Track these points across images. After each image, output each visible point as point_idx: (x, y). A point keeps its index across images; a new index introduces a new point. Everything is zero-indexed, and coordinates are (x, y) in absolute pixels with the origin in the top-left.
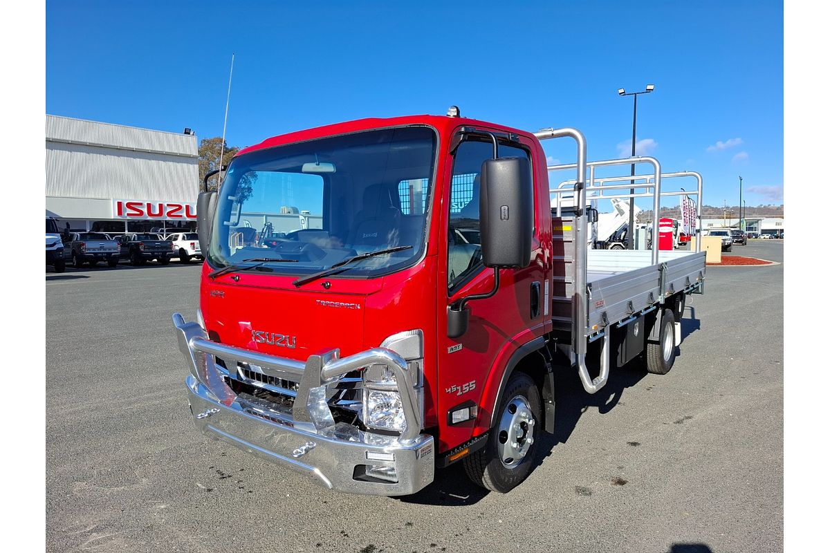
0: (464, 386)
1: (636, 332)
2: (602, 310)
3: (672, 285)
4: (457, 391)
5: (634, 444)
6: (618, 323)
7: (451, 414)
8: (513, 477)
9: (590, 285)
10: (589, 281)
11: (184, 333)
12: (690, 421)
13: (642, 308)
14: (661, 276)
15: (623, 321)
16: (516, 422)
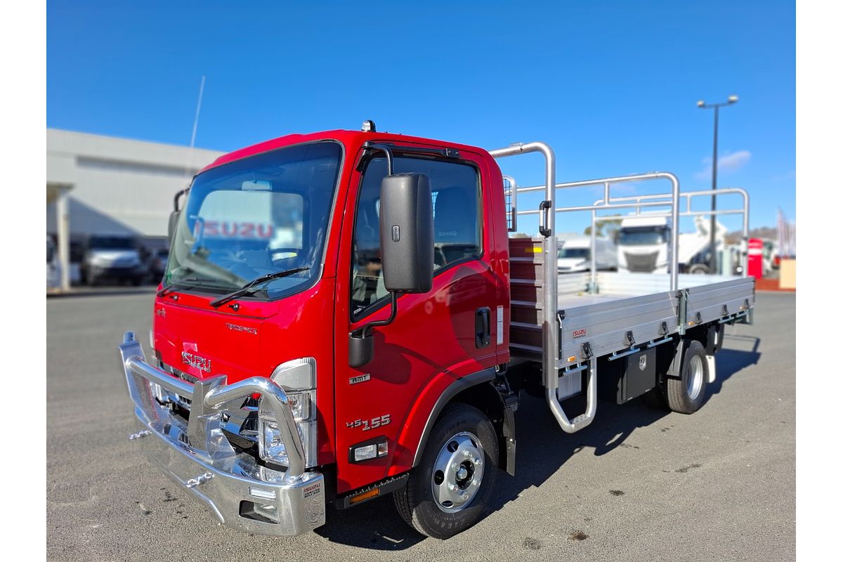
0: (373, 420)
1: (643, 365)
2: (584, 340)
3: (698, 315)
4: (363, 425)
5: (617, 493)
6: (611, 355)
7: (353, 452)
8: (453, 522)
9: (562, 312)
10: (560, 308)
11: (122, 352)
12: (697, 470)
13: (651, 339)
14: (680, 304)
15: (618, 353)
16: (455, 461)
